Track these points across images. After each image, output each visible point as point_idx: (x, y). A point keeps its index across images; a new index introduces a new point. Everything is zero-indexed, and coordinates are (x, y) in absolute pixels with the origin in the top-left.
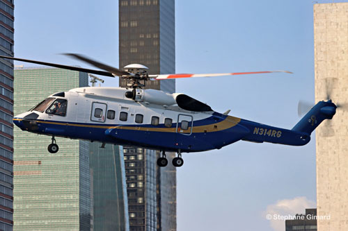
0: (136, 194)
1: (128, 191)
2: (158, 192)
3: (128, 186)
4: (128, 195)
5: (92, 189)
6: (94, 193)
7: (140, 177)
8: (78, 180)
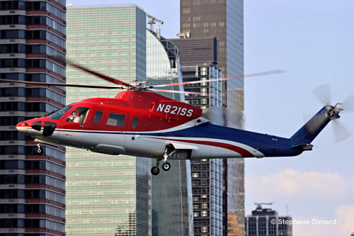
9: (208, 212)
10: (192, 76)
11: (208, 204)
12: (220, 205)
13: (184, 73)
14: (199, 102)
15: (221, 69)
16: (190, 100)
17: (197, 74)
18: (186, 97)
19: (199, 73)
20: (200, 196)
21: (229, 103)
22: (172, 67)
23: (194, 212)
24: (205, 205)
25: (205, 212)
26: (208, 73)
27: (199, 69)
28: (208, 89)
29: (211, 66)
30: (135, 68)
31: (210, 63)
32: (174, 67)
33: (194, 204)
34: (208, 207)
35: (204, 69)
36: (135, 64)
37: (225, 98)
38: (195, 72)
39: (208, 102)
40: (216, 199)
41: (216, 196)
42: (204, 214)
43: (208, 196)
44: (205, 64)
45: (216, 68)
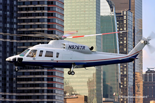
0: (123, 46)
1: (119, 45)
2: (134, 45)
3: (119, 43)
4: (119, 47)
5: (102, 44)
6: (103, 46)
7: (125, 38)
8: (95, 40)
9: (127, 72)
10: (120, 15)
11: (127, 69)
12: (132, 69)
13: (116, 14)
14: (123, 26)
15: (132, 12)
16: (119, 25)
17: (122, 14)
18: (117, 24)
19: (123, 14)
20: (123, 65)
21: (136, 26)
22: (111, 11)
23: (121, 72)
24: (125, 69)
25: (125, 72)
26: (127, 14)
27: (123, 12)
28: (127, 20)
29: (128, 11)
30: (95, 12)
31: (128, 10)
32: (112, 11)
33: (121, 69)
34: (127, 70)
35: (125, 12)
36: (95, 11)
37: (134, 24)
38: (121, 13)
39: (127, 26)
40: (130, 67)
41: (130, 65)
42: (125, 73)
43: (127, 65)
44: (125, 10)
45: (130, 12)
